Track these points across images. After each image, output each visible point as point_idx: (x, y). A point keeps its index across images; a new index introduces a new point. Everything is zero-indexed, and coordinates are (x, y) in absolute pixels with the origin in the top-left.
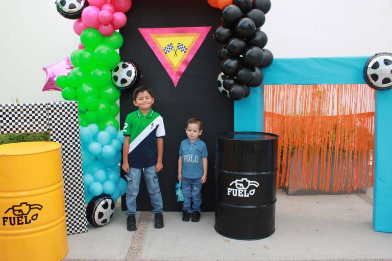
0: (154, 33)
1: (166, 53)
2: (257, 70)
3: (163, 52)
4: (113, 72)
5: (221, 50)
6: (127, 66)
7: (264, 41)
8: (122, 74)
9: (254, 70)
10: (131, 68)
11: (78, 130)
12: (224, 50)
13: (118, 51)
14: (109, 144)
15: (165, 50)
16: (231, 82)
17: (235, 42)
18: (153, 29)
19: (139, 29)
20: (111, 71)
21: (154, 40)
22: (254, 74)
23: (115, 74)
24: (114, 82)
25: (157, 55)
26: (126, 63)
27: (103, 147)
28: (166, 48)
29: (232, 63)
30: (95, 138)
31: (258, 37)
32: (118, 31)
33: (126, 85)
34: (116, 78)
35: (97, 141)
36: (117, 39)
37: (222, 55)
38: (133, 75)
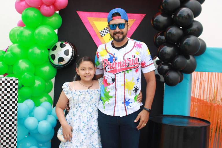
0: (92, 16)
1: (102, 36)
2: (191, 57)
3: (99, 35)
4: (51, 51)
5: (156, 37)
6: (65, 45)
7: (199, 31)
8: (60, 53)
9: (188, 58)
10: (68, 47)
11: (16, 107)
12: (159, 36)
13: (56, 31)
14: (45, 119)
15: (101, 33)
16: (166, 67)
17: (174, 30)
18: (90, 13)
19: (78, 12)
20: (49, 50)
21: (91, 23)
22: (188, 61)
23: (52, 52)
24: (52, 60)
25: (93, 38)
26: (64, 43)
27: (39, 122)
28: (102, 31)
29: (168, 50)
30: (31, 113)
31: (195, 27)
32: (58, 12)
33: (63, 63)
34: (53, 57)
35: (33, 116)
36: (56, 20)
37: (157, 41)
38: (70, 54)
